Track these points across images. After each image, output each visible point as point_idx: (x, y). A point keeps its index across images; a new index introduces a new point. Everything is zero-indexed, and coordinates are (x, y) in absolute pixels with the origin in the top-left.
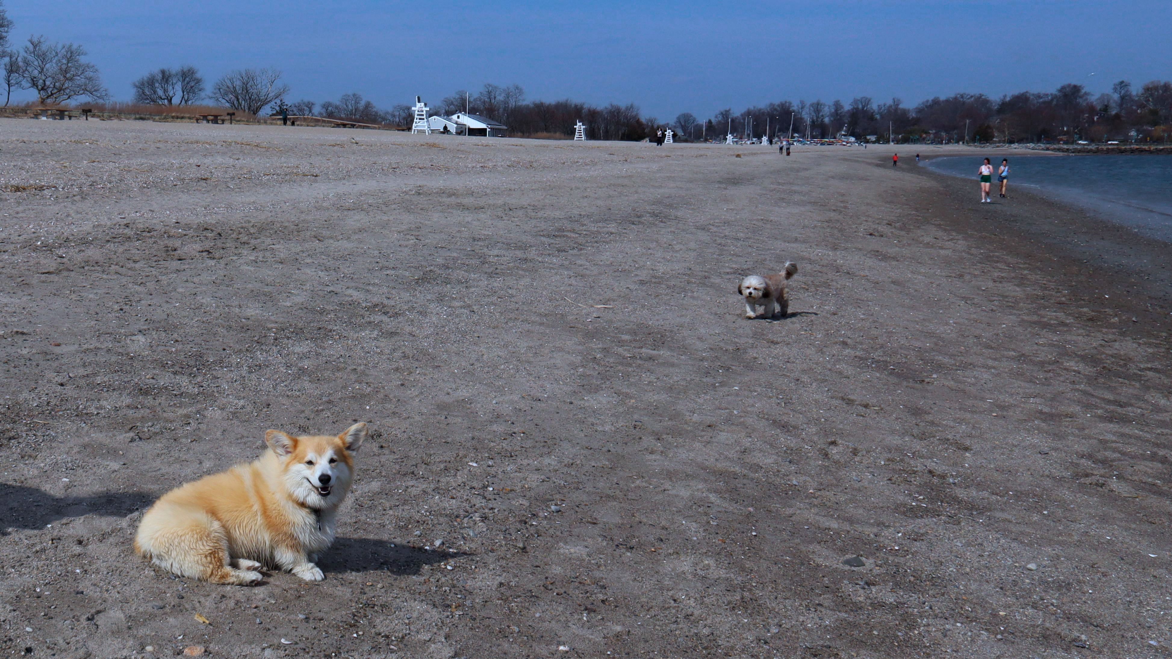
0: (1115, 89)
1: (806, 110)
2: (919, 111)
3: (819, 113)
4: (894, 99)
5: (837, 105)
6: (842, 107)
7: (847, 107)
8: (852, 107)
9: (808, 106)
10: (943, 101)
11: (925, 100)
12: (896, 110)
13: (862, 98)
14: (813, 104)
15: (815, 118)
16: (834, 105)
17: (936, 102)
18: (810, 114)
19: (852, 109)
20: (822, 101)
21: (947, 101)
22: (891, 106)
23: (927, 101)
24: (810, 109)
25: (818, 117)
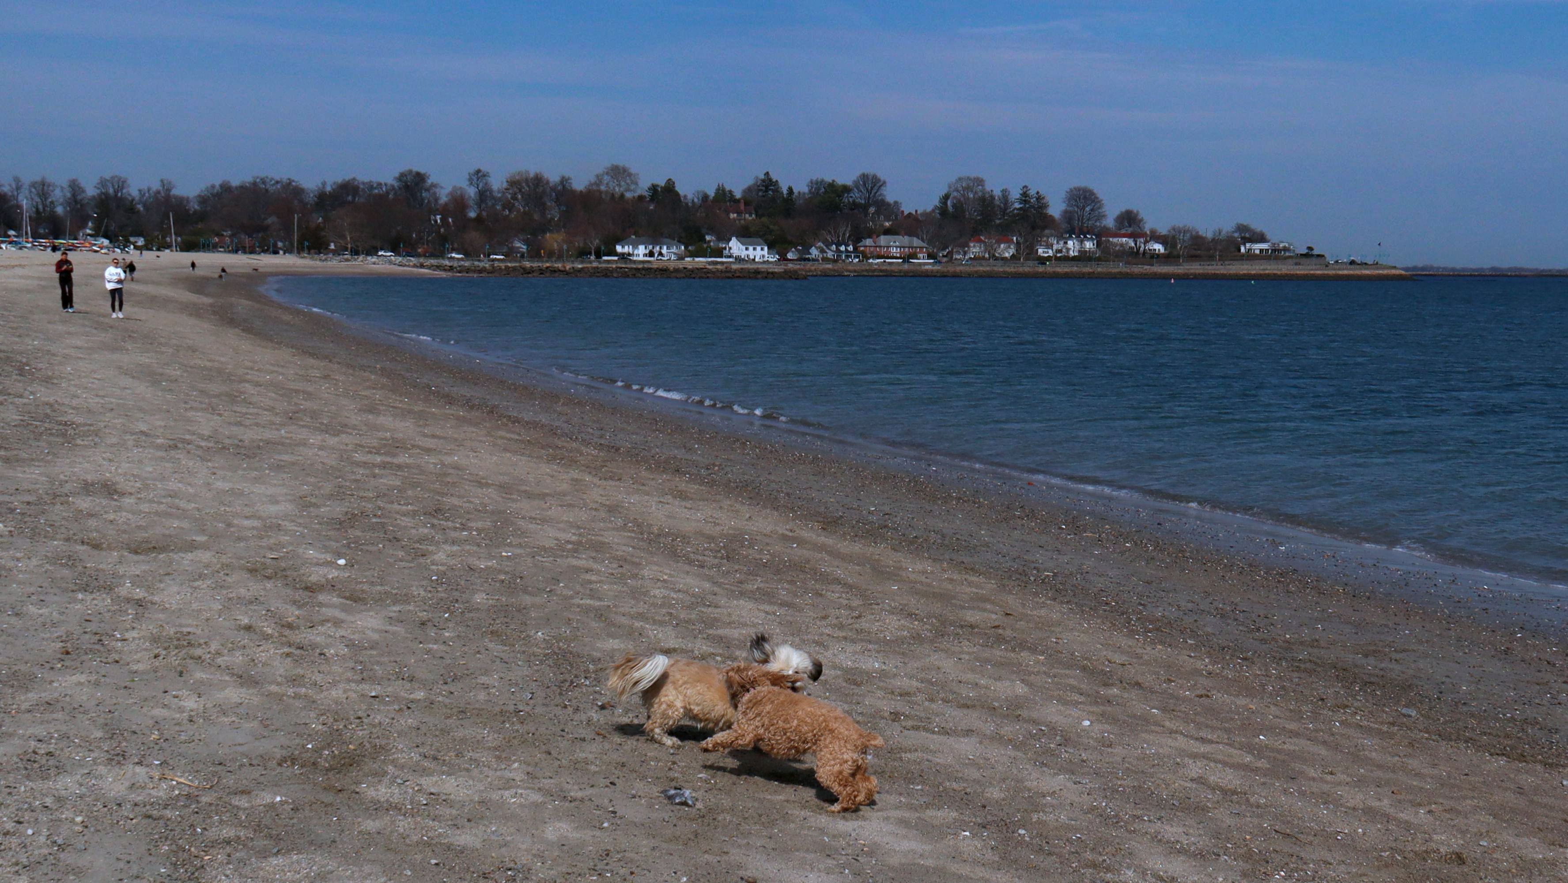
0: (470, 180)
1: (25, 192)
2: (203, 200)
3: (46, 199)
4: (162, 181)
5: (75, 187)
6: (83, 191)
7: (91, 191)
8: (98, 191)
9: (26, 186)
10: (236, 188)
11: (209, 185)
12: (168, 197)
13: (113, 178)
14: (36, 183)
15: (41, 207)
16: (70, 186)
17: (226, 188)
18: (32, 199)
19: (100, 195)
20: (50, 178)
21: (242, 188)
22: (158, 192)
23: (213, 187)
24: (31, 192)
25: (44, 206)
